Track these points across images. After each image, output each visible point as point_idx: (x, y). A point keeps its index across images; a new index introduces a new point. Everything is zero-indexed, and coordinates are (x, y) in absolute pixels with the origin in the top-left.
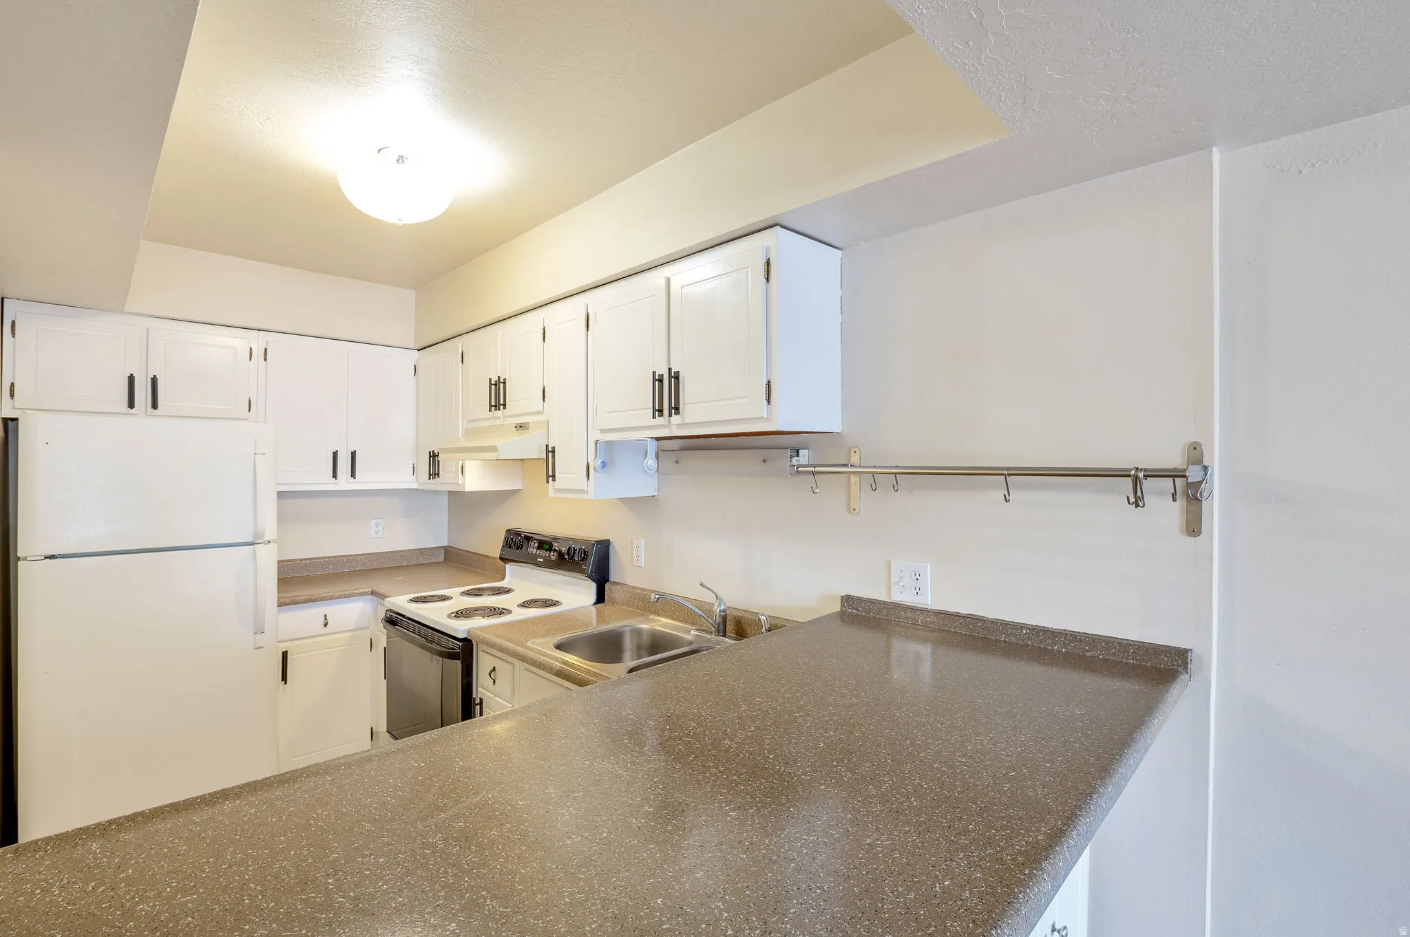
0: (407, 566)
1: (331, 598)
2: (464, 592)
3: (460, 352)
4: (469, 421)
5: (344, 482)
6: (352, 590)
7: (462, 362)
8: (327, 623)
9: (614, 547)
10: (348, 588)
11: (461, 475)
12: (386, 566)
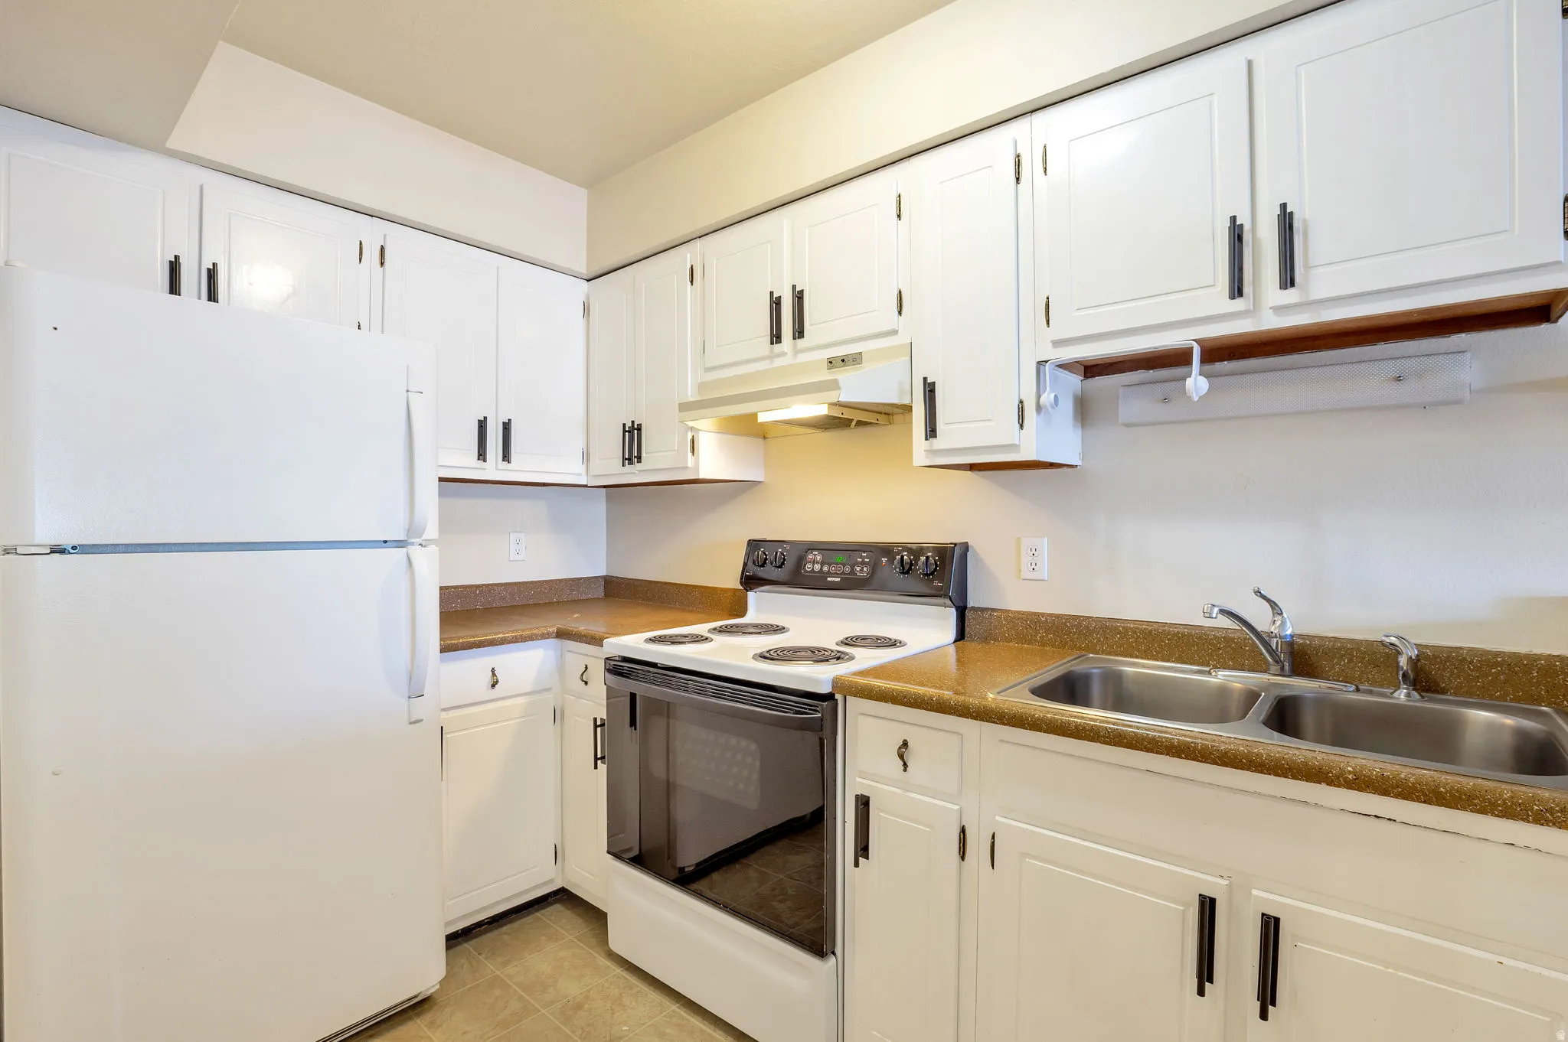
0: (558, 602)
1: (503, 642)
2: (715, 629)
3: (689, 267)
4: (709, 369)
5: (493, 469)
6: (531, 629)
7: (692, 282)
8: (497, 682)
9: (976, 554)
10: (523, 627)
11: (690, 454)
12: (531, 602)
